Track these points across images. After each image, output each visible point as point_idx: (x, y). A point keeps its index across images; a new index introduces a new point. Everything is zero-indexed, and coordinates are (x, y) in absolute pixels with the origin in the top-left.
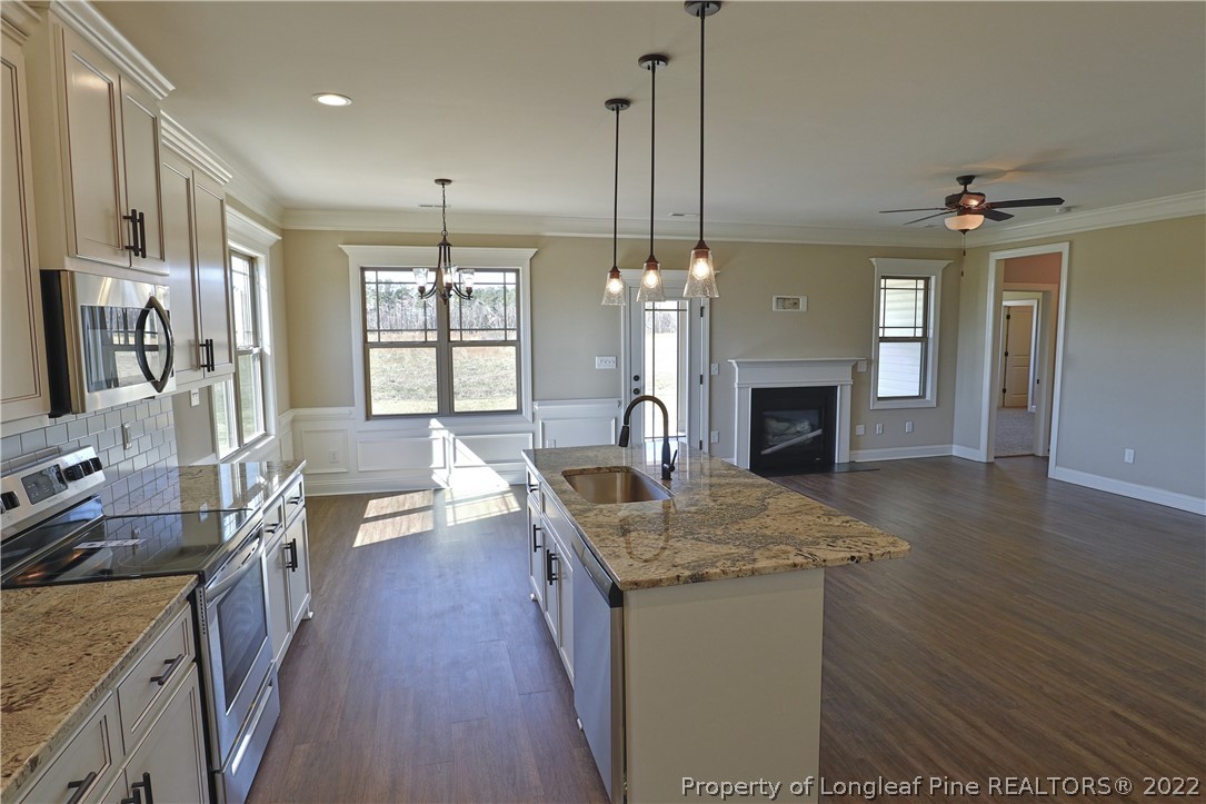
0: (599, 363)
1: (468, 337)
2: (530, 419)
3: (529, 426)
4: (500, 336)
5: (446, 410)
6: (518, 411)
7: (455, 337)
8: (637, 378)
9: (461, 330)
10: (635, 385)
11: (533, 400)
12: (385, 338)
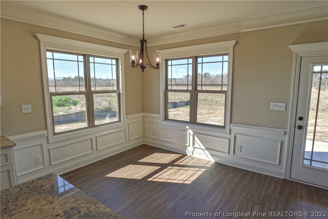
0: (273, 106)
1: (204, 88)
2: (228, 132)
3: (228, 136)
4: (219, 89)
5: (193, 121)
6: (224, 127)
7: (199, 88)
8: (301, 119)
9: (202, 85)
10: (299, 123)
11: (231, 122)
12: (174, 88)
